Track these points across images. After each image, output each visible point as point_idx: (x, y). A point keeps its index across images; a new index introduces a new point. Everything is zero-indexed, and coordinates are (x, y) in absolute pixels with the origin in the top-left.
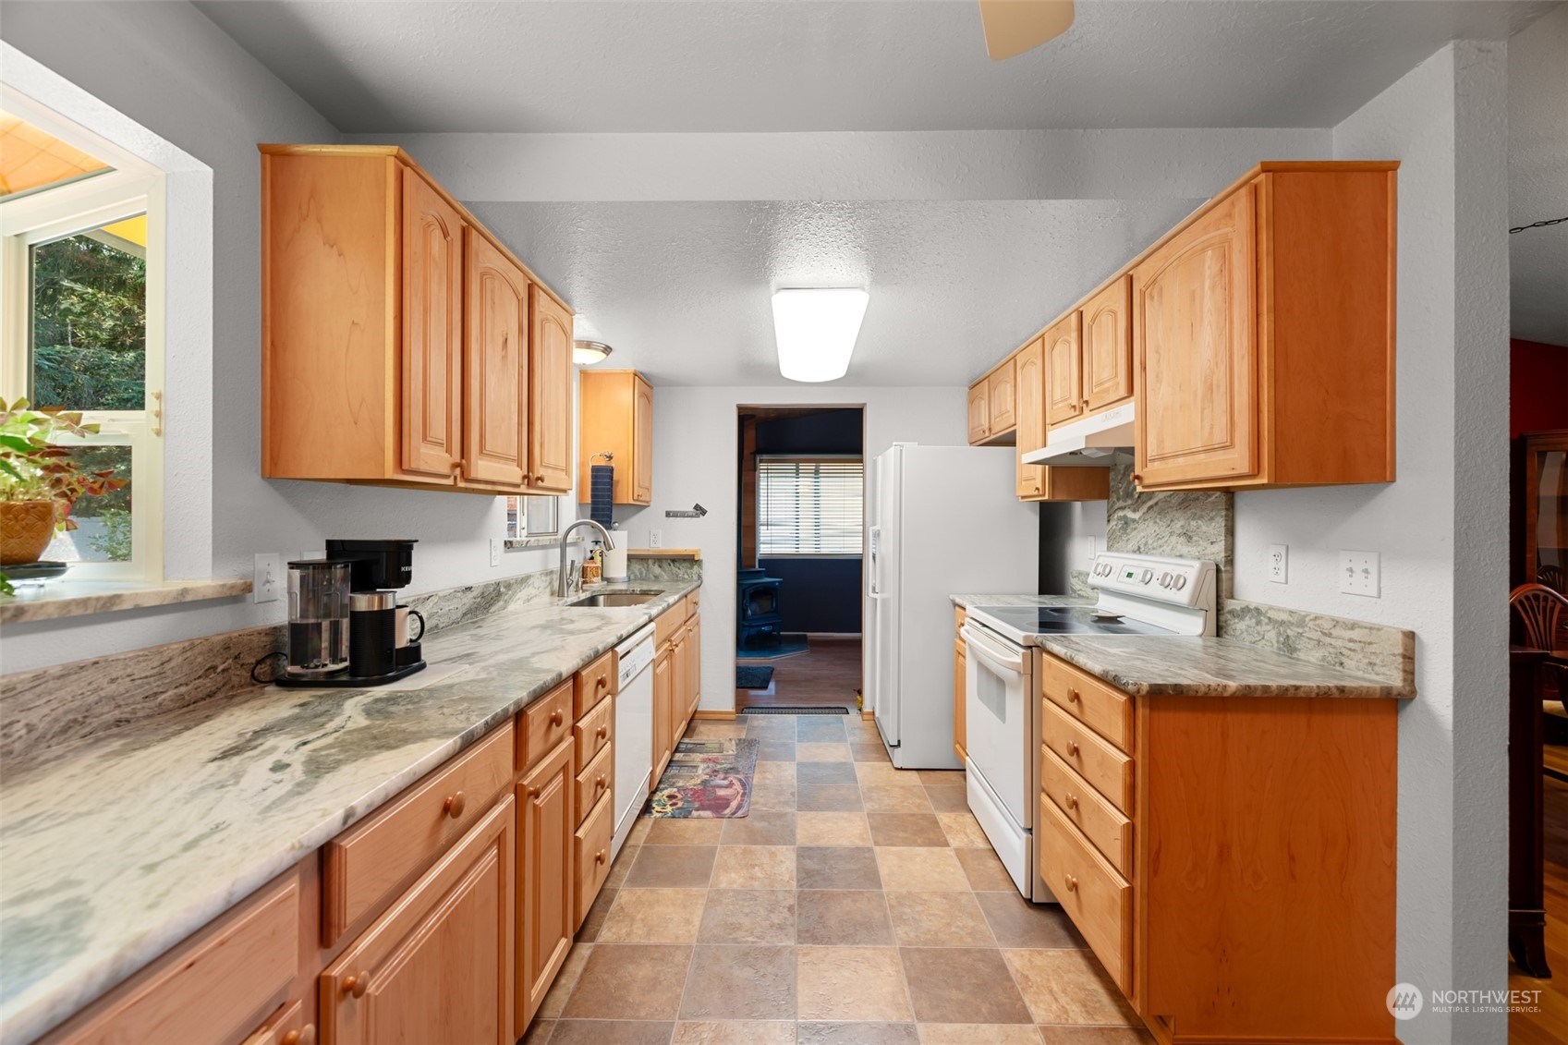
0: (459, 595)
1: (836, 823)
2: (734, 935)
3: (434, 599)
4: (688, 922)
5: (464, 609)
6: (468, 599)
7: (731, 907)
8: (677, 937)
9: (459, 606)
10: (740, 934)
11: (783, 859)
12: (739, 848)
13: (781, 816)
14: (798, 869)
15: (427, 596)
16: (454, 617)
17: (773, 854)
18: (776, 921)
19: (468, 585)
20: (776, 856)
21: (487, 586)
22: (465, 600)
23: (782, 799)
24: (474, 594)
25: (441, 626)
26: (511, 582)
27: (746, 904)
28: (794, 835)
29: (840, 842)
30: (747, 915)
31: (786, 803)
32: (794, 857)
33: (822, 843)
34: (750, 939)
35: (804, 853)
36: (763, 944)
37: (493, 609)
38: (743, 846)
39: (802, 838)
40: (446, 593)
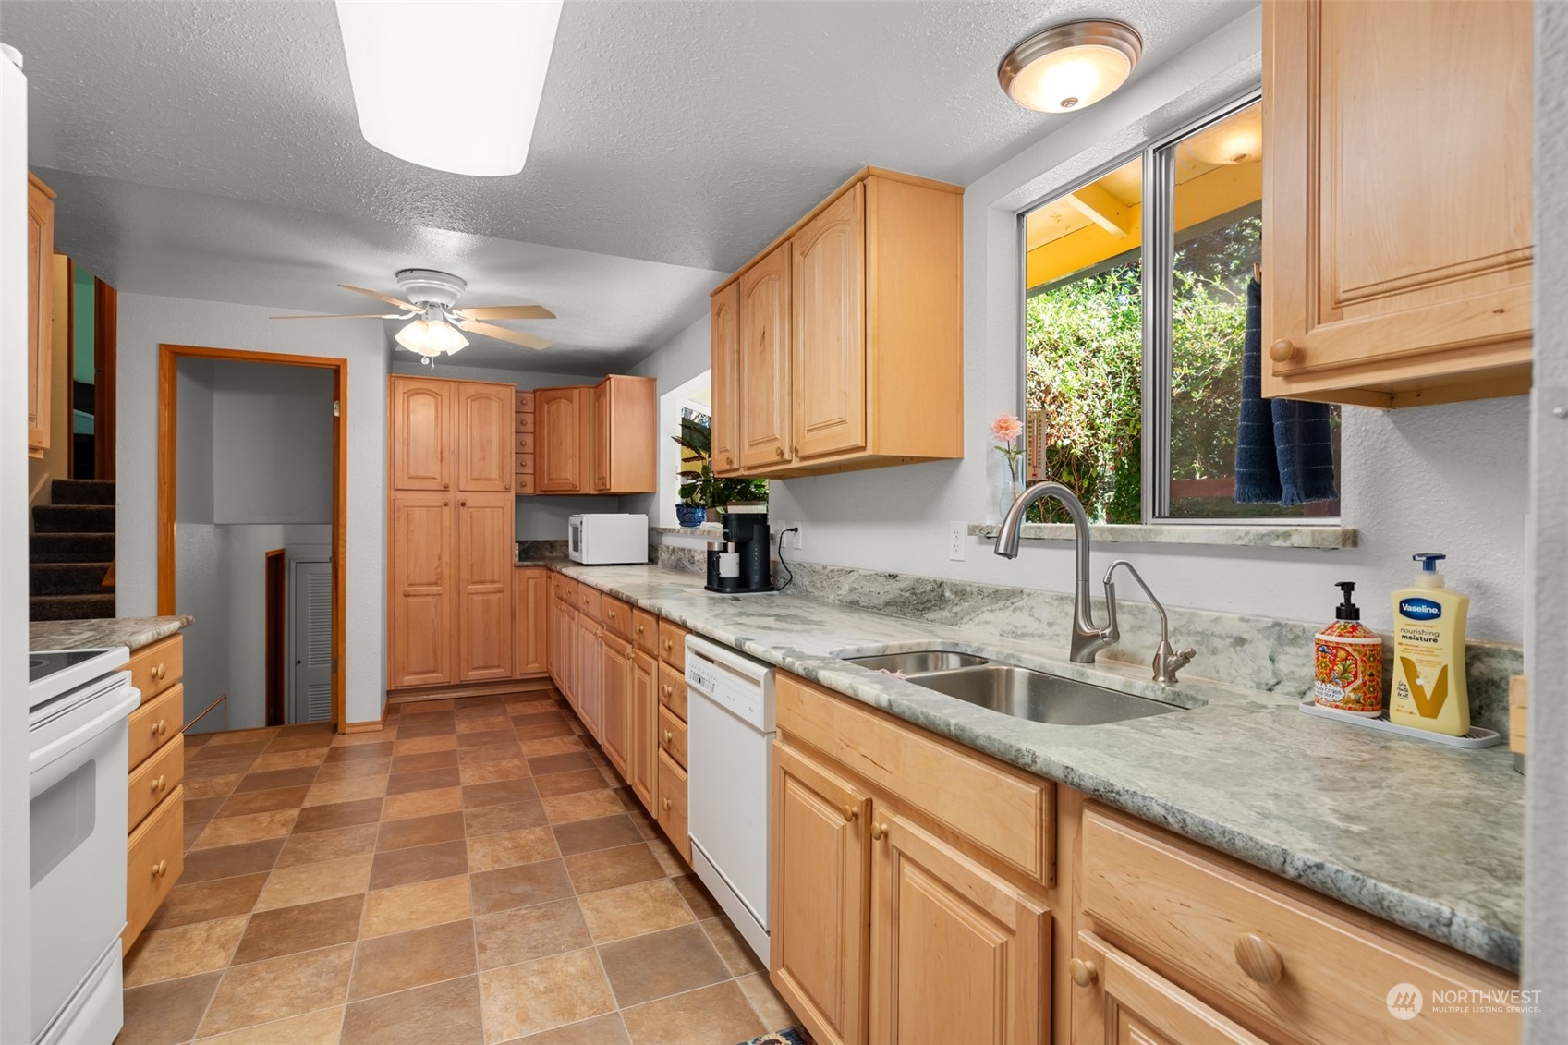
0: (881, 579)
1: (412, 913)
2: (542, 911)
3: (855, 575)
4: (596, 910)
5: (888, 598)
6: (892, 589)
7: (557, 934)
8: (598, 897)
9: (881, 592)
10: (536, 913)
11: (484, 859)
12: (537, 860)
13: (497, 906)
14: (465, 852)
15: (849, 570)
16: (875, 602)
17: (496, 860)
18: (498, 933)
19: (894, 571)
20: (492, 860)
21: (919, 581)
22: (888, 588)
23: (500, 935)
24: (901, 585)
25: (862, 604)
26: (968, 589)
27: (540, 941)
28: (473, 886)
29: (412, 888)
30: (534, 931)
31: (491, 929)
32: (470, 863)
33: (436, 883)
34: (523, 912)
35: (461, 868)
36: (508, 911)
37: (930, 615)
38: (533, 862)
39: (463, 885)
40: (867, 573)
